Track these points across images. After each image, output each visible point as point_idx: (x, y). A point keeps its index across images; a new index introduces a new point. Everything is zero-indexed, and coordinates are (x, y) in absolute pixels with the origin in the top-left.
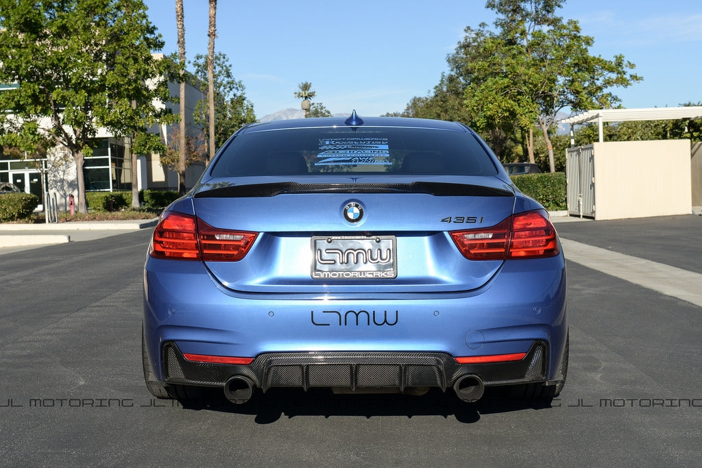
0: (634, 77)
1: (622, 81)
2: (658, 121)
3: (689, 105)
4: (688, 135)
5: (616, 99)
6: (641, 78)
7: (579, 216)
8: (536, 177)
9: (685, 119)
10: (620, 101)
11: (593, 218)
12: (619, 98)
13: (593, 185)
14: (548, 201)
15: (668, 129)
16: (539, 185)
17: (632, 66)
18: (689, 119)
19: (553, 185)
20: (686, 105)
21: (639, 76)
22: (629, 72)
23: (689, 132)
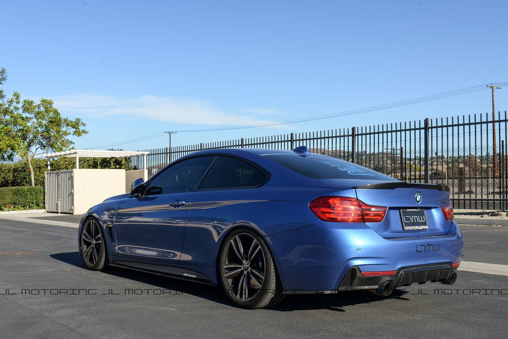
0: (84, 132)
1: (78, 133)
2: (90, 158)
3: (112, 150)
4: (114, 167)
5: (71, 143)
6: (87, 132)
7: (57, 213)
8: (26, 189)
9: (113, 158)
10: (74, 143)
11: (72, 214)
12: (73, 142)
13: (72, 194)
14: (32, 203)
15: (99, 163)
16: (28, 193)
17: (84, 125)
18: (115, 158)
19: (36, 193)
20: (110, 150)
21: (86, 131)
22: (81, 128)
23: (114, 165)
